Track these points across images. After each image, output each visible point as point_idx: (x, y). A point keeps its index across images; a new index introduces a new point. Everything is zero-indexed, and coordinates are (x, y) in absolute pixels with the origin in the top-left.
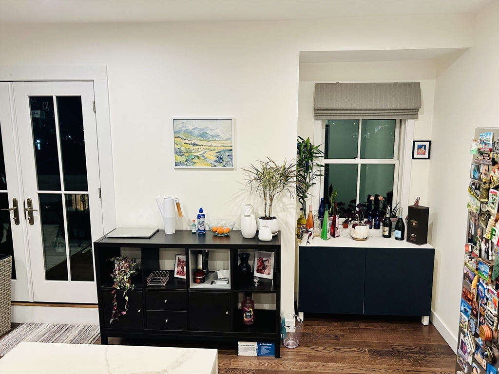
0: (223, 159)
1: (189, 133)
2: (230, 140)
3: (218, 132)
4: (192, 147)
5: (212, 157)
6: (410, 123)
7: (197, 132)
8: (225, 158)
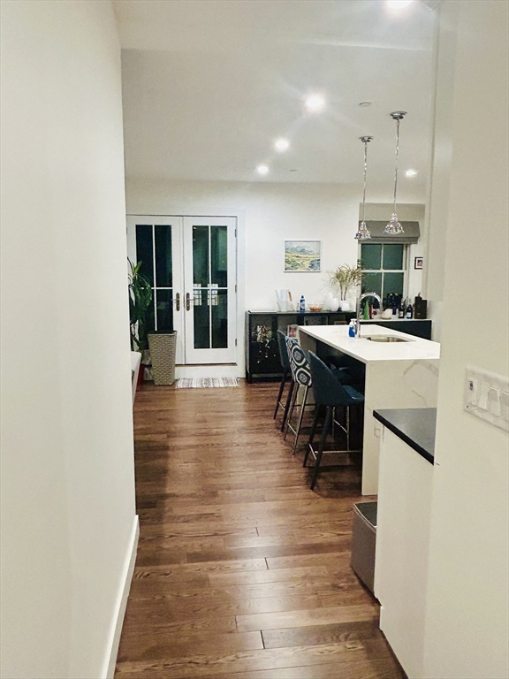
0: (315, 265)
1: (294, 250)
2: (319, 254)
3: (311, 249)
4: (295, 258)
5: (307, 264)
6: (413, 246)
7: (299, 249)
8: (316, 265)
